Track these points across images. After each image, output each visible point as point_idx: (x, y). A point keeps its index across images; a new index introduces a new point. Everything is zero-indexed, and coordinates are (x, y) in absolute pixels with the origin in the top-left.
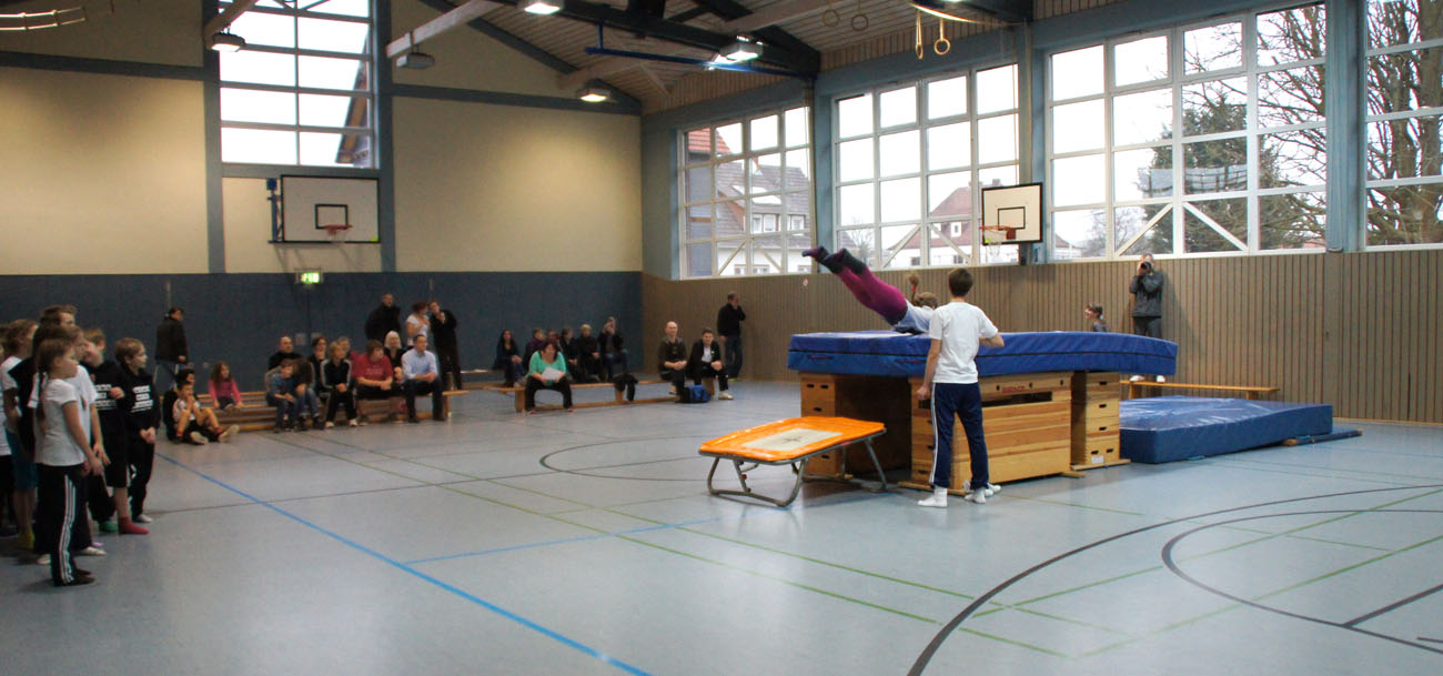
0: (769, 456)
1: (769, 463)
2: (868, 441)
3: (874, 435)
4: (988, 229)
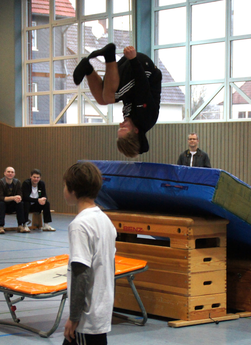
1: (32, 296)
2: (130, 277)
3: (134, 273)
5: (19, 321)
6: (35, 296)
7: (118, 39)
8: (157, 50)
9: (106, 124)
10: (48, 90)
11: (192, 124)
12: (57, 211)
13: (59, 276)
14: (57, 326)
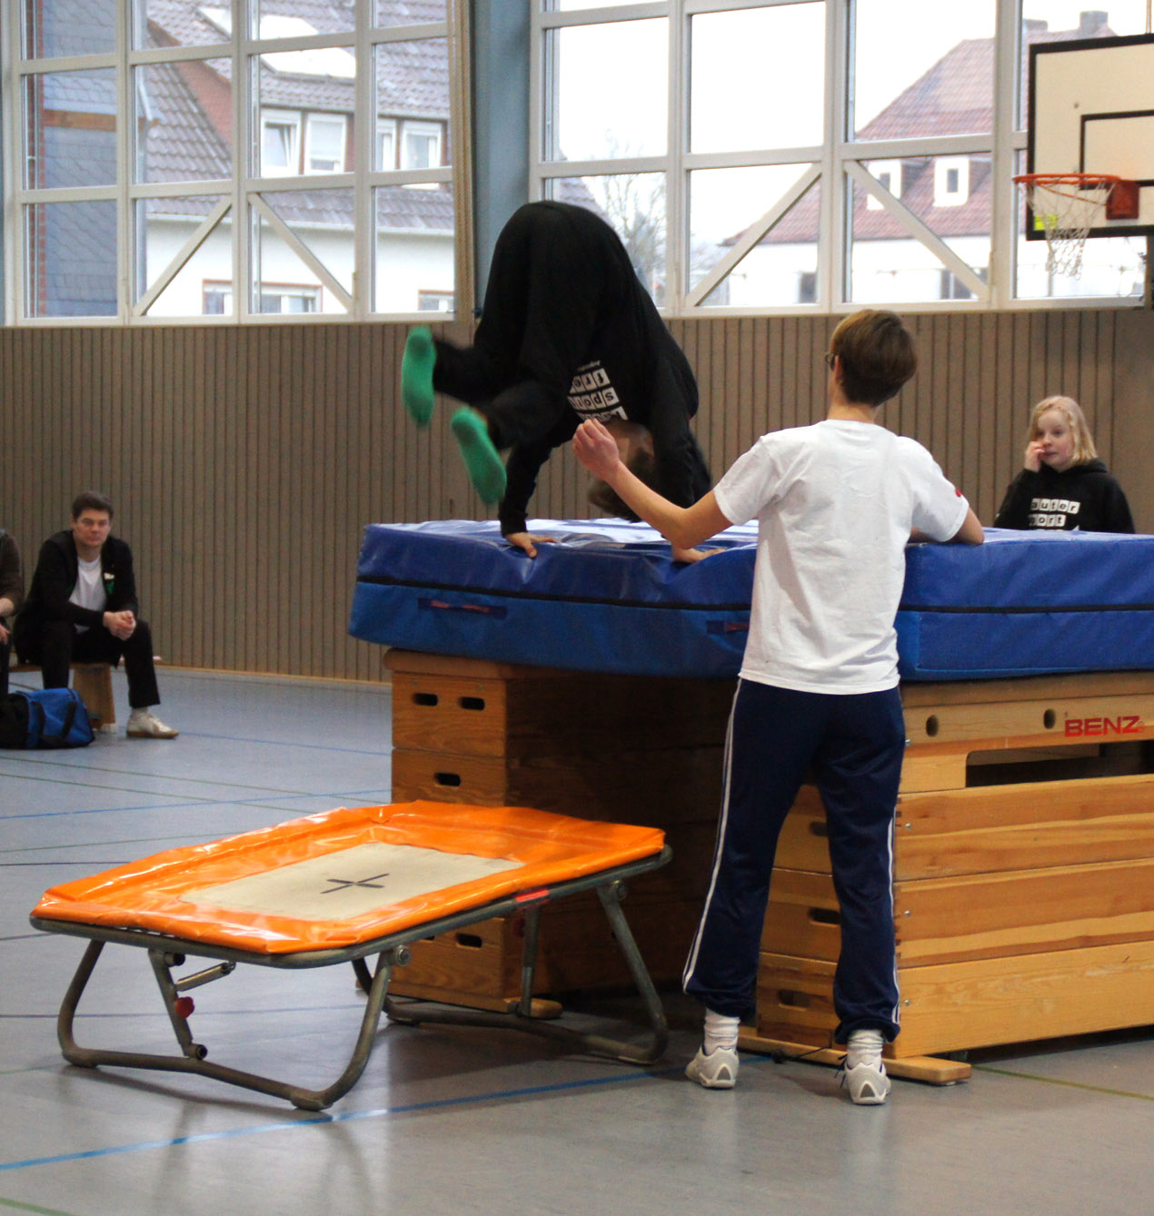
0: (270, 937)
1: (268, 960)
2: (611, 890)
3: (622, 872)
4: (1046, 183)
5: (202, 1051)
6: (281, 959)
8: (551, 31)
9: (351, 320)
11: (698, 322)
12: (170, 661)
13: (343, 885)
14: (360, 1067)
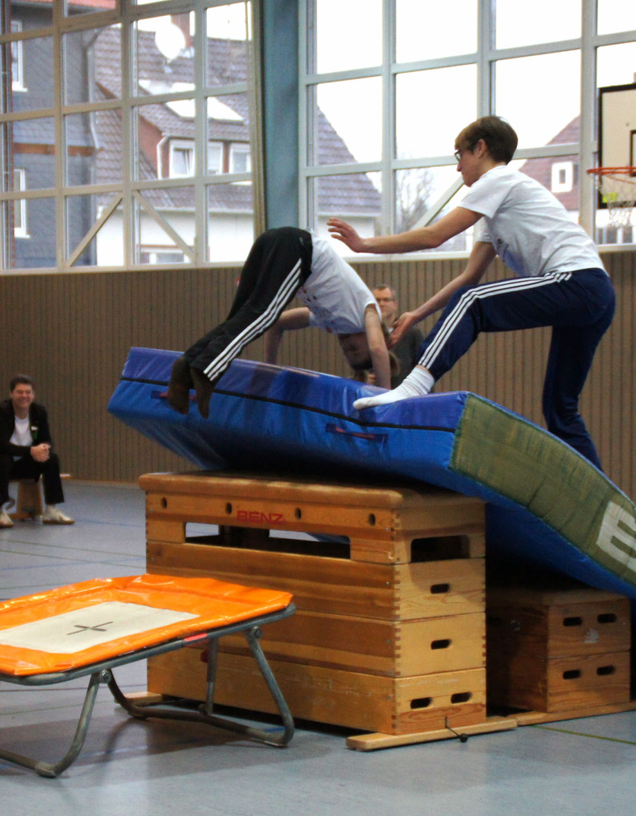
1: (16, 680)
2: (252, 633)
3: (260, 621)
4: (608, 173)
6: (24, 679)
7: (218, 61)
8: (312, 86)
9: (193, 267)
10: (51, 184)
12: (77, 476)
13: (82, 629)
14: (78, 749)
